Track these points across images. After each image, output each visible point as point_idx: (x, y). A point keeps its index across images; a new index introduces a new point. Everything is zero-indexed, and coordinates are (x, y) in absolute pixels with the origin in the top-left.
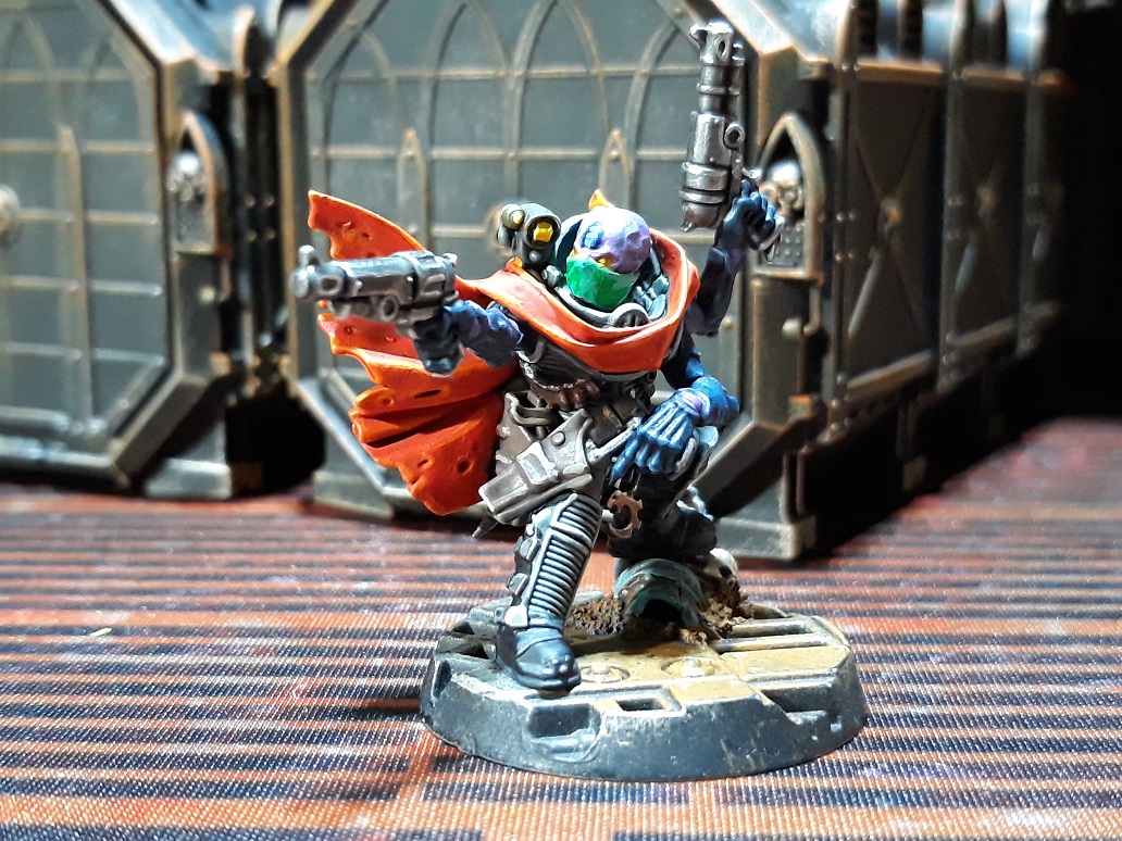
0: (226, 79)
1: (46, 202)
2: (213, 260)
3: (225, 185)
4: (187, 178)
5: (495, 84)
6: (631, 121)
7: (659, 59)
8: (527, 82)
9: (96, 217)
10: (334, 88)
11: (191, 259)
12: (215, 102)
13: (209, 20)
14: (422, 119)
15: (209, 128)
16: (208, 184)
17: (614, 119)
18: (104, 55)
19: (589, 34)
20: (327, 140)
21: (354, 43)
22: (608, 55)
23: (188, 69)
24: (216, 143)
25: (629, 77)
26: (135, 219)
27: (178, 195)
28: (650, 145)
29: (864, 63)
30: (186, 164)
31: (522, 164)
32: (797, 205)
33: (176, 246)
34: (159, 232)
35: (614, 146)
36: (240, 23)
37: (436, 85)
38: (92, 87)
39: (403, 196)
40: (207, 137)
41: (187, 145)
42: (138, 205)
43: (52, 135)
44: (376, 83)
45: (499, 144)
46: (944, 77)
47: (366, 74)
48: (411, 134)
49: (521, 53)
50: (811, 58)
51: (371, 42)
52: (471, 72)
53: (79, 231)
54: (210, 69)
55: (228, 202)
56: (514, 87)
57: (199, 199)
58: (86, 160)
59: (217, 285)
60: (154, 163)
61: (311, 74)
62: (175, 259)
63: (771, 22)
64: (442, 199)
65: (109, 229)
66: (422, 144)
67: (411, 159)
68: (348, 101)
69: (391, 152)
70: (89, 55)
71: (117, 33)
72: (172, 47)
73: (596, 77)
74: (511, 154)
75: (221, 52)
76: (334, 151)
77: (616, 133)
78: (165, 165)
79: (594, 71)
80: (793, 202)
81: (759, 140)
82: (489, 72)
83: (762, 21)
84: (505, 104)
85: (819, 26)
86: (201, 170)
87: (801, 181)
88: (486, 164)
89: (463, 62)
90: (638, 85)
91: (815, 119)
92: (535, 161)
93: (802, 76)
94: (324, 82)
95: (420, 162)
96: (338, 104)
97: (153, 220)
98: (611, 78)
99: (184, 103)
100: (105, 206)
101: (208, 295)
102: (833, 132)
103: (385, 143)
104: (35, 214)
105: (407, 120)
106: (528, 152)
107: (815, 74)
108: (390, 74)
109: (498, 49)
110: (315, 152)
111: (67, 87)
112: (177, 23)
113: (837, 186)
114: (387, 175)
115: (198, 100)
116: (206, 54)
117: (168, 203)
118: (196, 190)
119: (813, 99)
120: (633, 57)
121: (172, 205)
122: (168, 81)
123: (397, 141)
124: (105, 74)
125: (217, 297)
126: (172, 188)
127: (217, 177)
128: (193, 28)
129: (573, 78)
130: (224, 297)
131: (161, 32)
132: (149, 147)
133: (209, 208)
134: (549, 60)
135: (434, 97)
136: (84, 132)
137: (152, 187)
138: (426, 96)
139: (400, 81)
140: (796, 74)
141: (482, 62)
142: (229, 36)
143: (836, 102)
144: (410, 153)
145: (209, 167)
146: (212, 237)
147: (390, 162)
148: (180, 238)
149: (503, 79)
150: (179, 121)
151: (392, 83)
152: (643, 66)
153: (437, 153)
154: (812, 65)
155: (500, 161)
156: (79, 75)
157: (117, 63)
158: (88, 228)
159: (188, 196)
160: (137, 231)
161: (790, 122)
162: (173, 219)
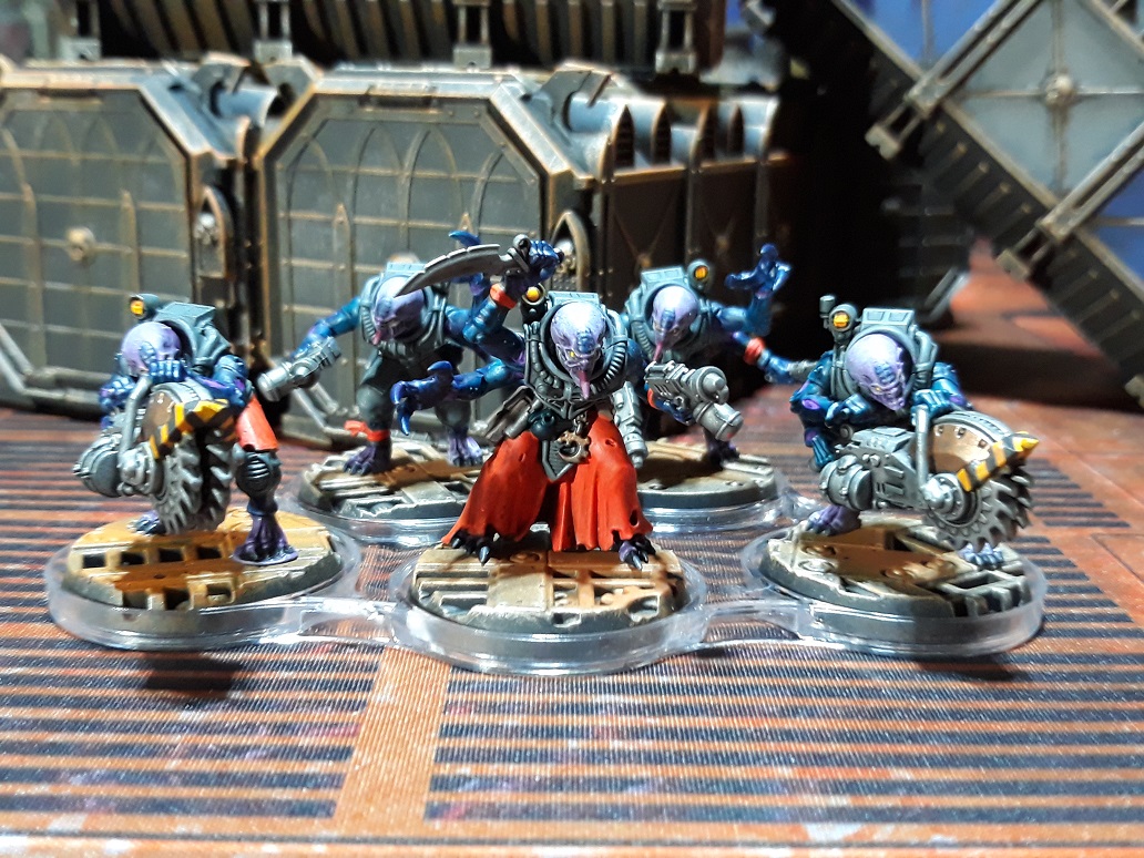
0: (232, 164)
1: (113, 239)
2: (223, 283)
3: (231, 235)
4: (207, 229)
5: (392, 180)
6: (475, 209)
7: (492, 171)
8: (412, 179)
9: (147, 251)
10: (294, 174)
11: (207, 280)
12: (224, 180)
13: (222, 126)
14: (348, 199)
15: (220, 197)
16: (220, 233)
17: (465, 206)
18: (152, 147)
19: (450, 153)
20: (289, 206)
21: (306, 146)
22: (462, 167)
23: (207, 158)
24: (225, 207)
25: (473, 181)
26: (171, 253)
27: (200, 241)
28: (487, 224)
29: (619, 173)
30: (206, 221)
31: (409, 229)
32: (572, 267)
33: (199, 272)
34: (188, 262)
35: (465, 223)
36: (241, 127)
37: (357, 178)
38: (143, 165)
39: (336, 245)
40: (219, 203)
41: (207, 208)
42: (172, 245)
43: (116, 195)
44: (320, 174)
45: (395, 216)
46: (686, 172)
47: (313, 167)
48: (341, 207)
49: (408, 163)
50: (582, 177)
51: (317, 149)
52: (378, 171)
53: (135, 260)
54: (221, 158)
55: (233, 245)
56: (404, 182)
57: (214, 243)
58: (140, 214)
59: (226, 299)
60: (185, 218)
61: (279, 165)
62: (199, 281)
63: (557, 154)
64: (360, 250)
65: (153, 257)
66: (348, 214)
67: (342, 223)
68: (302, 184)
69: (329, 217)
70: (142, 146)
71: (161, 133)
72: (197, 145)
73: (454, 180)
74: (403, 224)
75: (228, 148)
76: (293, 214)
77: (466, 215)
78: (192, 221)
79: (453, 176)
80: (569, 265)
81: (549, 226)
82: (389, 172)
83: (552, 154)
84: (400, 193)
85: (588, 156)
86: (216, 224)
87: (574, 252)
88: (387, 228)
89: (373, 164)
90: (479, 187)
91: (583, 213)
92: (416, 228)
93: (576, 188)
94: (287, 171)
95: (347, 224)
96: (296, 185)
97: (185, 255)
98: (462, 181)
99: (205, 181)
100: (151, 244)
101: (220, 304)
102: (596, 216)
103: (325, 211)
104: (106, 246)
105: (338, 198)
106: (413, 223)
107: (584, 186)
108: (328, 168)
109: (394, 157)
110: (281, 214)
111: (127, 165)
112: (199, 126)
113: (599, 254)
114: (326, 231)
115: (213, 178)
116: (219, 149)
117: (194, 245)
118: (212, 237)
119: (582, 202)
120: (475, 169)
121: (196, 245)
122: (194, 166)
123: (331, 210)
124: (152, 159)
125: (226, 306)
126: (197, 236)
127: (226, 229)
128: (212, 132)
129: (440, 179)
130: (230, 306)
131: (189, 134)
132: (182, 208)
133: (221, 247)
134: (427, 166)
135: (356, 185)
136: (139, 195)
137: (183, 234)
138: (350, 184)
139: (334, 173)
140: (572, 187)
141: (384, 165)
142: (233, 135)
143: (597, 200)
144: (341, 219)
145: (220, 223)
146: (223, 268)
147: (328, 223)
148: (202, 267)
149: (397, 177)
150: (200, 193)
151: (330, 173)
152: (482, 176)
153: (357, 219)
154: (582, 181)
155: (396, 227)
156: (134, 158)
157: (161, 152)
158: (141, 257)
159: (207, 241)
160: (176, 260)
161: (568, 216)
162: (197, 255)
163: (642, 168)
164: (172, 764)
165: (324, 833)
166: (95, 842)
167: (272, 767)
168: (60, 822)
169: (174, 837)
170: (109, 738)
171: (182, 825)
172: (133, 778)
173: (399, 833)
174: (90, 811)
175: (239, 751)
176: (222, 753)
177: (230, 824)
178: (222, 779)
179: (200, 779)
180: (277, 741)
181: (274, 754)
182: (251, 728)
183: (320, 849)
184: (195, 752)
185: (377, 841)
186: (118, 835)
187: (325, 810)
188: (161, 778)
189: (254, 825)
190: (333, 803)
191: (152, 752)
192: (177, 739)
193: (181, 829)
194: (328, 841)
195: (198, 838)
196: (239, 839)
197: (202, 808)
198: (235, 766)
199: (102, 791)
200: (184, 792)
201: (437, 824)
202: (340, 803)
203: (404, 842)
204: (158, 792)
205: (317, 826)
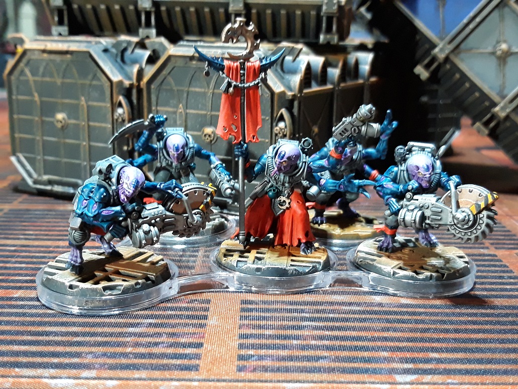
0: (132, 85)
1: (77, 118)
3: (131, 117)
4: (120, 115)
5: (205, 94)
9: (92, 124)
10: (159, 91)
12: (127, 93)
13: (127, 68)
14: (184, 102)
15: (126, 100)
16: (126, 116)
18: (95, 77)
20: (157, 105)
21: (165, 79)
23: (120, 83)
24: (128, 105)
26: (103, 125)
27: (117, 120)
29: (306, 91)
30: (120, 111)
31: (211, 116)
32: (285, 133)
34: (111, 129)
36: (136, 69)
37: (188, 93)
38: (91, 86)
40: (126, 103)
41: (120, 105)
42: (105, 121)
43: (78, 99)
44: (171, 90)
45: (205, 110)
46: (333, 89)
47: (168, 87)
48: (181, 105)
49: (211, 86)
50: (290, 94)
51: (170, 79)
52: (198, 90)
53: (86, 127)
54: (127, 83)
56: (210, 94)
57: (123, 121)
58: (88, 107)
59: (128, 146)
60: (110, 109)
61: (153, 87)
63: (279, 83)
64: (189, 124)
65: (95, 127)
66: (184, 108)
68: (163, 95)
69: (175, 110)
70: (90, 77)
71: (99, 71)
72: (116, 77)
74: (209, 113)
75: (130, 78)
76: (159, 108)
78: (113, 111)
81: (275, 115)
82: (203, 90)
83: (276, 83)
84: (207, 99)
85: (292, 84)
86: (124, 113)
87: (286, 127)
88: (201, 115)
89: (195, 87)
91: (290, 109)
93: (287, 98)
94: (157, 88)
95: (183, 113)
96: (160, 95)
97: (110, 126)
99: (119, 93)
100: (94, 121)
101: (125, 148)
102: (295, 111)
103: (174, 107)
104: (73, 121)
105: (180, 102)
106: (213, 113)
107: (290, 98)
108: (175, 88)
109: (205, 83)
110: (154, 108)
111: (83, 85)
112: (116, 68)
113: (297, 127)
114: (174, 116)
115: (123, 92)
116: (126, 79)
118: (123, 118)
119: (289, 104)
121: (115, 121)
122: (114, 86)
123: (177, 107)
124: (94, 83)
125: (128, 149)
126: (115, 117)
127: (129, 115)
128: (122, 70)
130: (130, 148)
131: (112, 71)
132: (109, 105)
135: (188, 95)
136: (88, 99)
137: (109, 117)
138: (185, 95)
139: (178, 90)
140: (285, 98)
141: (201, 87)
142: (132, 72)
143: (296, 103)
144: (181, 111)
145: (126, 112)
147: (175, 113)
149: (206, 92)
150: (117, 98)
151: (176, 90)
153: (188, 111)
155: (205, 115)
156: (88, 82)
157: (99, 80)
158: (89, 126)
159: (120, 120)
160: (105, 128)
161: (283, 111)
162: (115, 125)
163: (315, 88)
164: (129, 350)
165: (196, 377)
166: (102, 381)
167: (170, 351)
168: (86, 373)
169: (135, 379)
170: (99, 339)
171: (137, 375)
172: (114, 355)
173: (226, 377)
174: (97, 369)
175: (156, 344)
176: (149, 345)
177: (157, 374)
178: (151, 356)
179: (142, 356)
180: (171, 340)
181: (171, 345)
182: (159, 335)
183: (196, 384)
184: (137, 345)
185: (218, 381)
186: (111, 379)
187: (196, 368)
188: (125, 355)
189: (167, 374)
190: (198, 365)
191: (119, 345)
192: (128, 339)
193: (137, 376)
194: (199, 381)
195: (145, 379)
196: (162, 380)
197: (144, 367)
198: (155, 350)
199: (101, 360)
200: (136, 361)
201: (243, 374)
202: (201, 365)
203: (230, 381)
204: (124, 361)
205: (193, 374)
